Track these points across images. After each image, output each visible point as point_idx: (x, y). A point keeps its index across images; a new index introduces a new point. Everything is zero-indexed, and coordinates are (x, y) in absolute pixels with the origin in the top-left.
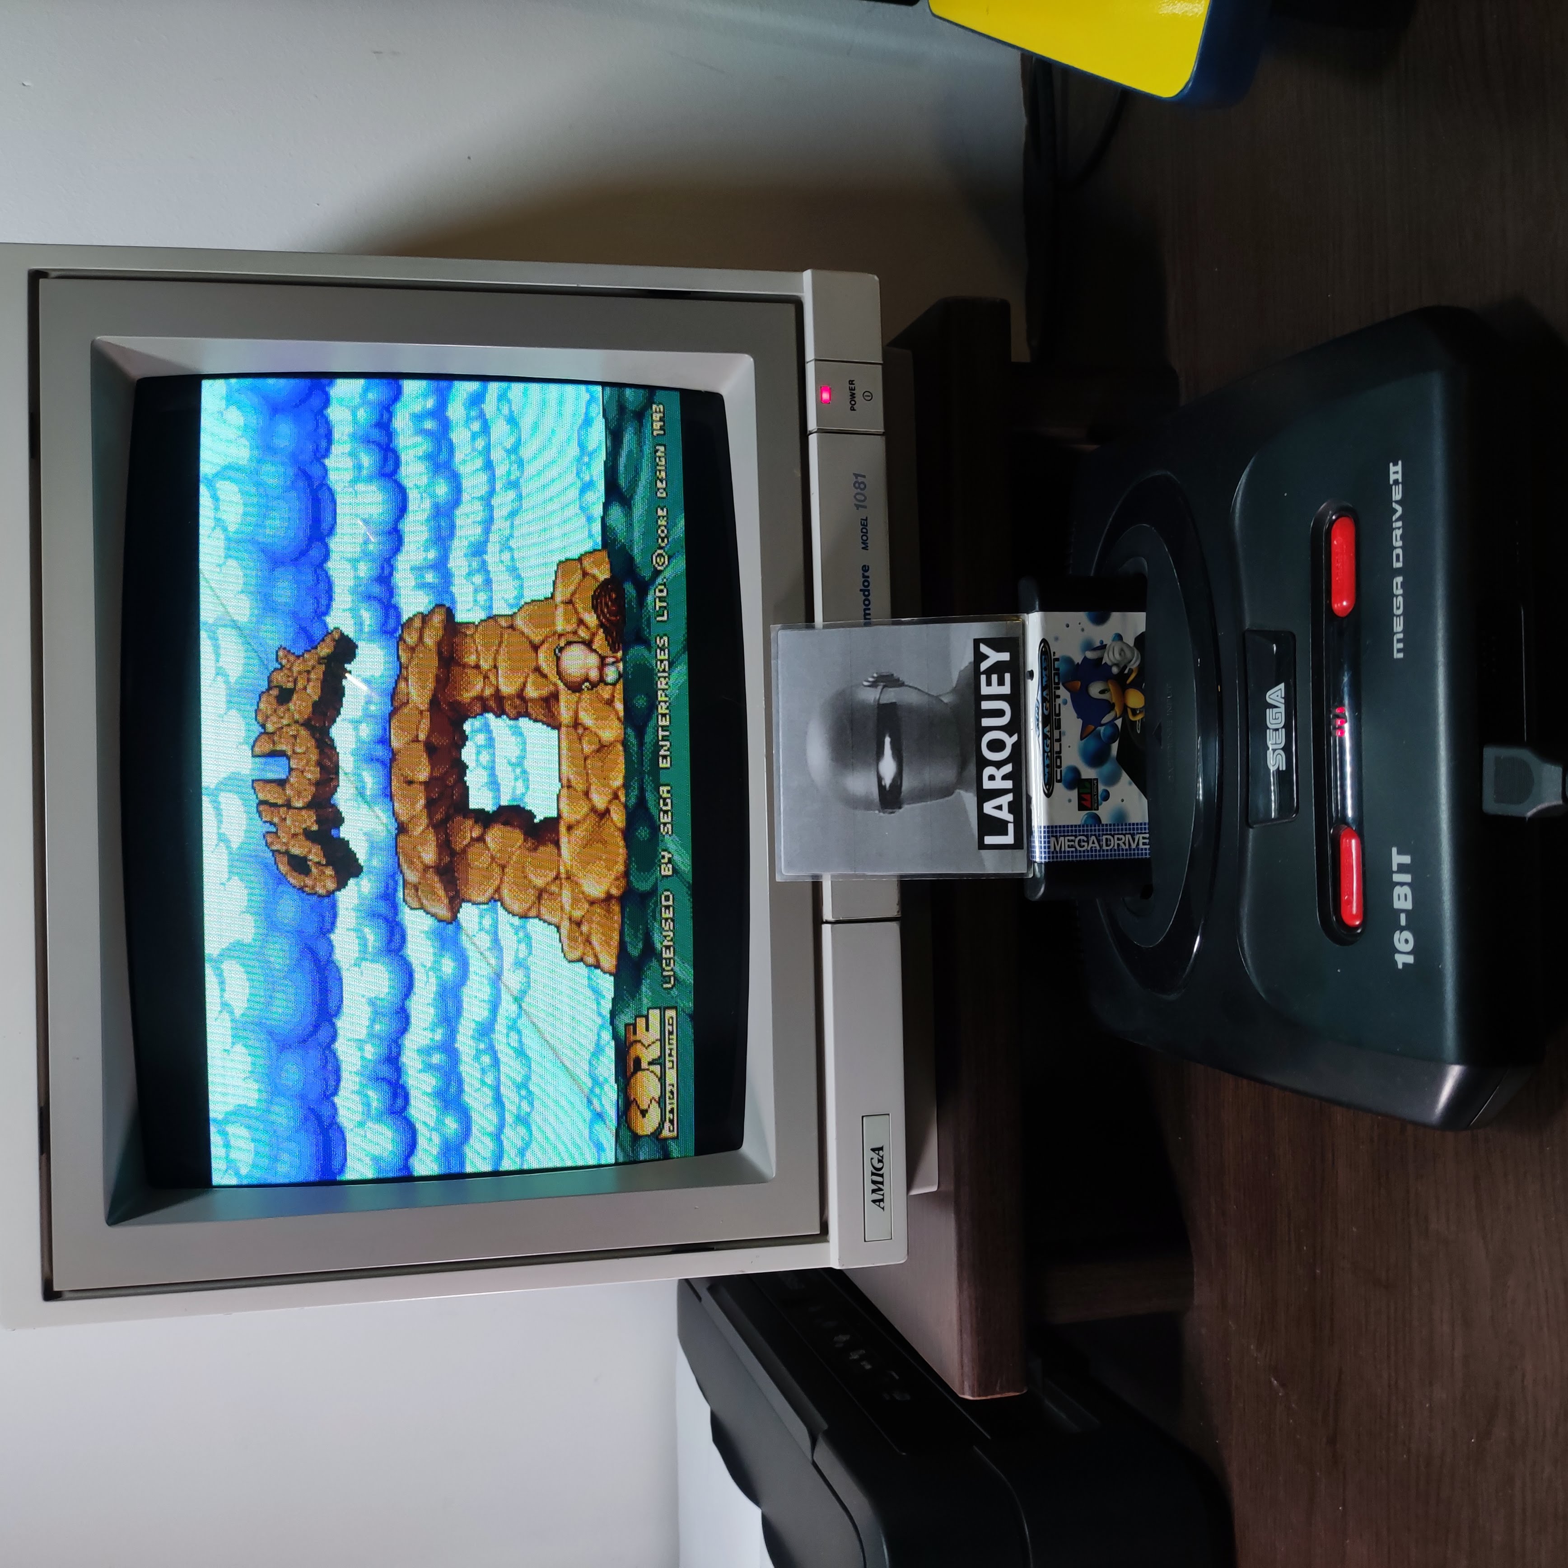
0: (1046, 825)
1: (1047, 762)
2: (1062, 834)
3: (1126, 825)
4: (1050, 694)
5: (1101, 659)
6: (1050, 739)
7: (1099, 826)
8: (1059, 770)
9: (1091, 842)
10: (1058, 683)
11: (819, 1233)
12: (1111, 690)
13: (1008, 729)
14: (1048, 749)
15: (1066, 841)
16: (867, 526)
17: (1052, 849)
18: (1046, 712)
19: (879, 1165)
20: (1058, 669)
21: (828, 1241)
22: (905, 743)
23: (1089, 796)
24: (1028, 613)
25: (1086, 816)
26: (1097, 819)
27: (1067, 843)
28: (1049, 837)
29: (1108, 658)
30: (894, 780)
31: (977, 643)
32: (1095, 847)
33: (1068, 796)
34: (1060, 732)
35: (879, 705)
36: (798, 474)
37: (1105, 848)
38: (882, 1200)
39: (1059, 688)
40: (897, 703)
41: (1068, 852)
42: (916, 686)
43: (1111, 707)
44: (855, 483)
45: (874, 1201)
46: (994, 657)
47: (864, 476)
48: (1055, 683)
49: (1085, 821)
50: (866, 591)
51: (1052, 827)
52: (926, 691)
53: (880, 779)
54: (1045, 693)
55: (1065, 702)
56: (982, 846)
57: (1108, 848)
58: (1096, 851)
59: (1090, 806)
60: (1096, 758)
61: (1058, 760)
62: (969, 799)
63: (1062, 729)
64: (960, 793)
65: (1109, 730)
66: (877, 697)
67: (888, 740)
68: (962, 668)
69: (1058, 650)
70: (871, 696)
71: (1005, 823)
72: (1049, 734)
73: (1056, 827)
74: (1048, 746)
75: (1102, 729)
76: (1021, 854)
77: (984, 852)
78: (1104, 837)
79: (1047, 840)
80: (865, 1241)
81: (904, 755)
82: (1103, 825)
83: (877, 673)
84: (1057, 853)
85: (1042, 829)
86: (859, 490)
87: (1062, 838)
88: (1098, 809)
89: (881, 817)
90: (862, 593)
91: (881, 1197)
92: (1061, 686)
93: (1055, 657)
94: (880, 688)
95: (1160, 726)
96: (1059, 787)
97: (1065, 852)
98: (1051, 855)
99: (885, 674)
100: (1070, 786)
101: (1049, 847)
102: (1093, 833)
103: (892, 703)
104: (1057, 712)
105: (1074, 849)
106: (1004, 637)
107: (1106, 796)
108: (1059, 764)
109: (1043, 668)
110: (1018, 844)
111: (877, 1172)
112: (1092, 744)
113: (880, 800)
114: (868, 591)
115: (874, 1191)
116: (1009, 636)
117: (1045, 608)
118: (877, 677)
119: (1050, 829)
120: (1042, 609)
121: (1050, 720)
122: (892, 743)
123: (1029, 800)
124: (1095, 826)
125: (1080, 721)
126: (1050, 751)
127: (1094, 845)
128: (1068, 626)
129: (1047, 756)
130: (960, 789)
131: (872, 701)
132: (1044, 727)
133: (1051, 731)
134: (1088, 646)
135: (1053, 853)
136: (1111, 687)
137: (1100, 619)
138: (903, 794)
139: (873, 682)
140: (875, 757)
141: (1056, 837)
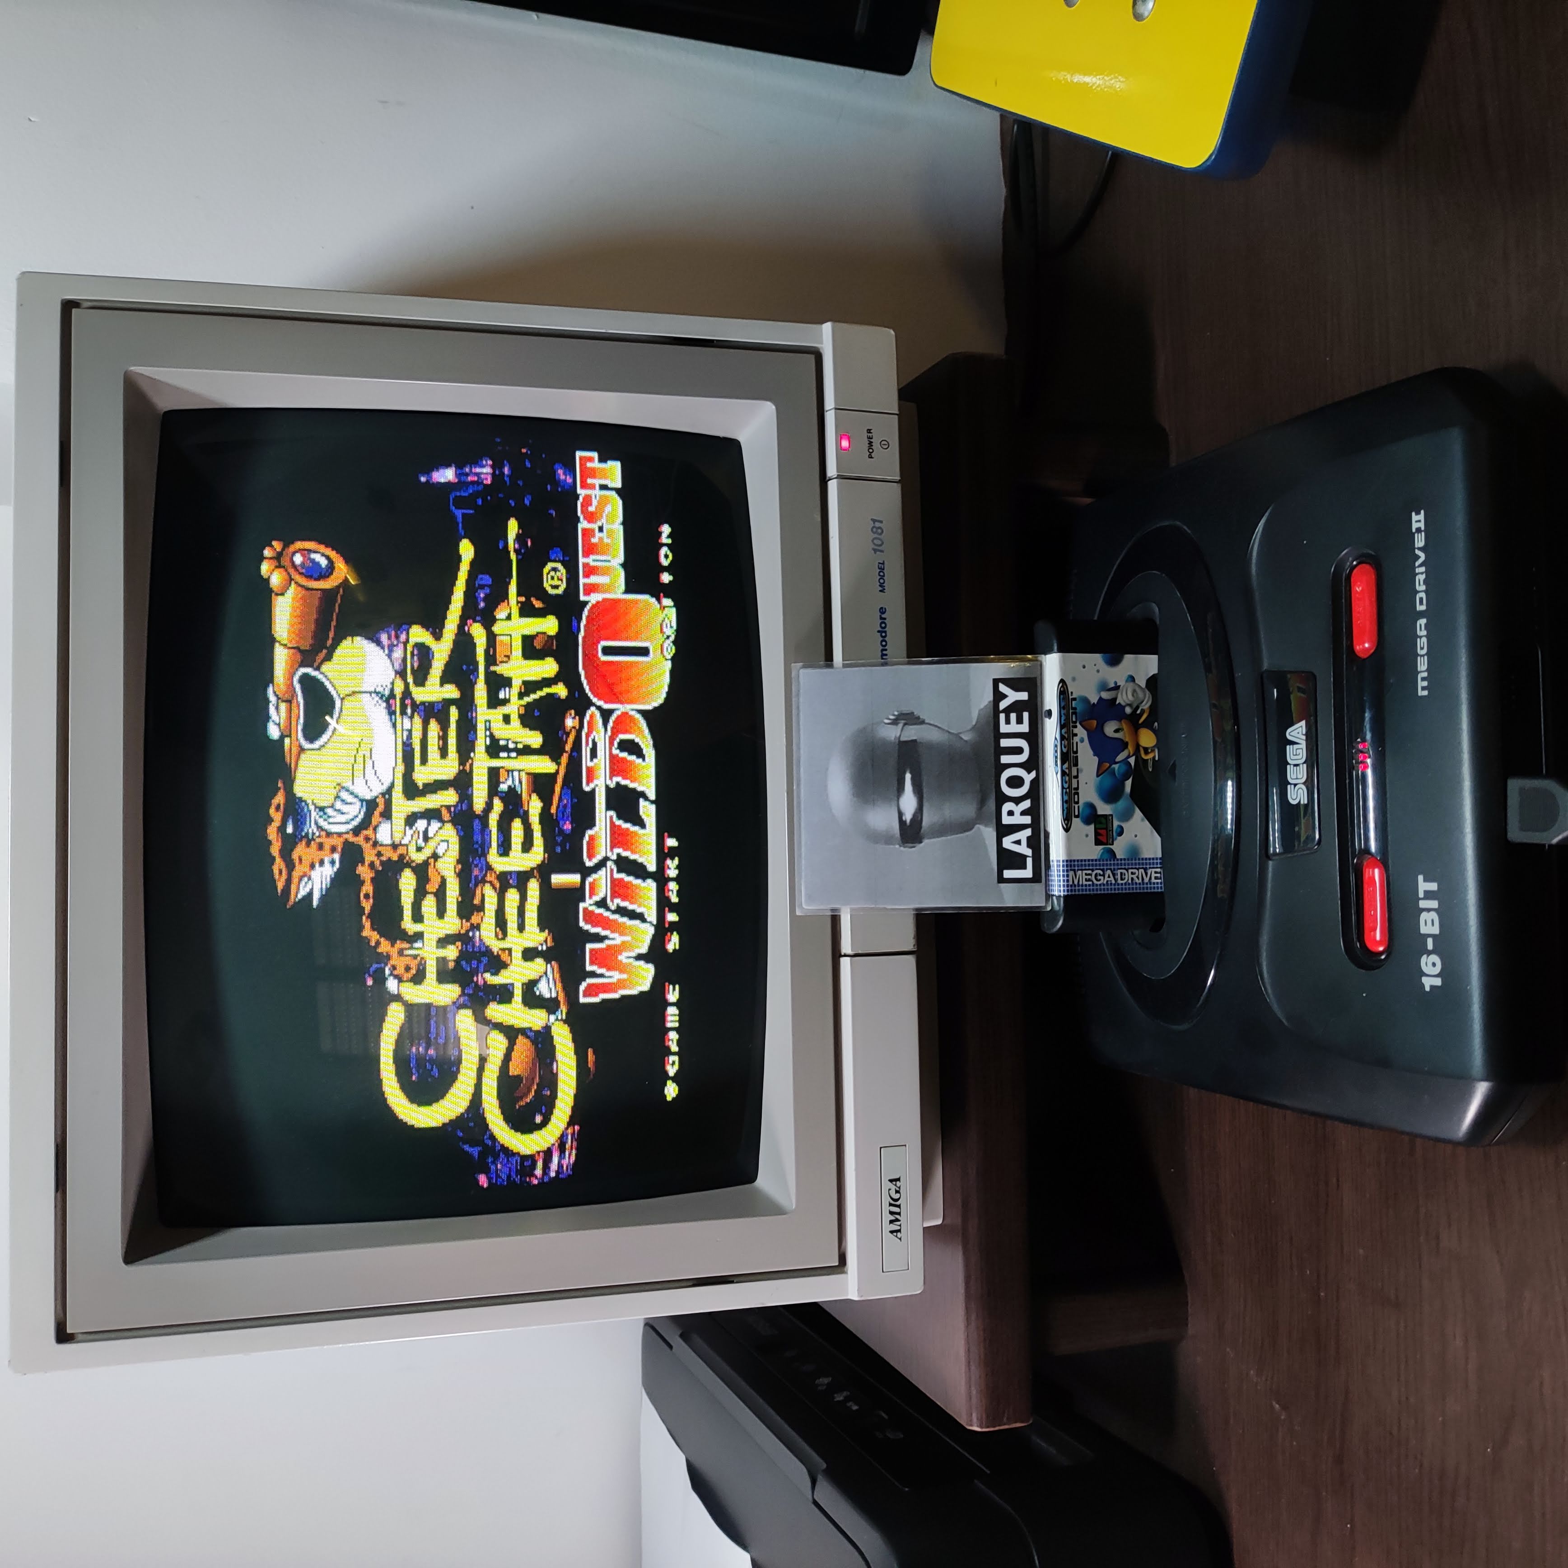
0: (1065, 858)
1: (1066, 798)
2: (1080, 868)
3: (1139, 859)
4: (1068, 732)
5: (1115, 699)
6: (1068, 775)
7: (1114, 861)
8: (1076, 806)
9: (1106, 876)
10: (1076, 722)
11: (837, 1264)
12: (1125, 730)
13: (1027, 766)
14: (1066, 786)
15: (1084, 874)
16: (884, 569)
17: (1071, 883)
18: (1065, 750)
19: (896, 1196)
20: (1075, 709)
21: (846, 1273)
22: (925, 778)
23: (1105, 831)
24: (1045, 654)
25: (1102, 851)
26: (1112, 854)
27: (1085, 877)
28: (1067, 871)
29: (1124, 698)
30: (915, 815)
31: (996, 682)
32: (1111, 881)
33: (1085, 831)
34: (1078, 769)
35: (900, 741)
36: (818, 518)
37: (1120, 882)
38: (899, 1231)
39: (1076, 727)
40: (918, 740)
41: (1086, 885)
42: (936, 724)
43: (1125, 745)
44: (873, 527)
45: (892, 1232)
46: (1013, 696)
47: (881, 522)
48: (1073, 722)
49: (1101, 856)
50: (883, 632)
51: (1071, 861)
52: (946, 729)
53: (900, 814)
54: (1063, 731)
55: (1082, 741)
56: (1001, 880)
57: (1122, 882)
58: (1111, 884)
59: (1105, 841)
60: (1111, 795)
61: (1076, 796)
62: (989, 833)
63: (1079, 766)
64: (979, 828)
65: (1124, 768)
66: (898, 735)
67: (908, 776)
68: (982, 706)
69: (1075, 690)
70: (892, 733)
71: (1025, 857)
72: (1067, 771)
73: (1074, 861)
74: (1066, 783)
75: (1116, 767)
76: (1039, 887)
77: (1003, 886)
78: (1119, 871)
79: (1065, 873)
80: (883, 1271)
81: (925, 790)
82: (1118, 860)
83: (898, 711)
84: (1075, 886)
85: (1061, 864)
86: (876, 536)
87: (1080, 872)
88: (1113, 844)
89: (901, 851)
90: (879, 634)
91: (898, 1228)
92: (1078, 724)
93: (1072, 697)
94: (900, 726)
95: (1174, 765)
96: (1076, 822)
97: (1082, 885)
98: (1070, 888)
99: (905, 712)
100: (1087, 822)
101: (1068, 881)
102: (1109, 867)
103: (912, 741)
104: (1075, 749)
105: (1091, 883)
106: (1022, 677)
107: (1121, 832)
108: (1076, 800)
109: (1061, 708)
110: (1036, 878)
111: (894, 1203)
112: (1108, 781)
113: (901, 834)
114: (885, 632)
115: (891, 1222)
116: (1027, 676)
117: (1063, 649)
118: (899, 715)
119: (1069, 863)
120: (1060, 650)
121: (1068, 757)
122: (913, 779)
123: (1047, 835)
124: (1111, 861)
125: (1096, 759)
126: (1069, 788)
127: (1109, 879)
128: (1084, 667)
129: (1066, 792)
130: (979, 824)
131: (893, 739)
132: (1063, 763)
133: (1070, 768)
134: (1104, 687)
135: (1071, 886)
136: (1124, 726)
137: (1114, 662)
138: (923, 830)
139: (894, 720)
140: (896, 792)
141: (1074, 870)
